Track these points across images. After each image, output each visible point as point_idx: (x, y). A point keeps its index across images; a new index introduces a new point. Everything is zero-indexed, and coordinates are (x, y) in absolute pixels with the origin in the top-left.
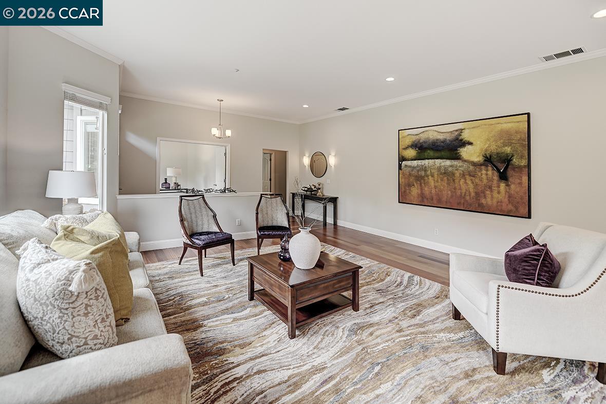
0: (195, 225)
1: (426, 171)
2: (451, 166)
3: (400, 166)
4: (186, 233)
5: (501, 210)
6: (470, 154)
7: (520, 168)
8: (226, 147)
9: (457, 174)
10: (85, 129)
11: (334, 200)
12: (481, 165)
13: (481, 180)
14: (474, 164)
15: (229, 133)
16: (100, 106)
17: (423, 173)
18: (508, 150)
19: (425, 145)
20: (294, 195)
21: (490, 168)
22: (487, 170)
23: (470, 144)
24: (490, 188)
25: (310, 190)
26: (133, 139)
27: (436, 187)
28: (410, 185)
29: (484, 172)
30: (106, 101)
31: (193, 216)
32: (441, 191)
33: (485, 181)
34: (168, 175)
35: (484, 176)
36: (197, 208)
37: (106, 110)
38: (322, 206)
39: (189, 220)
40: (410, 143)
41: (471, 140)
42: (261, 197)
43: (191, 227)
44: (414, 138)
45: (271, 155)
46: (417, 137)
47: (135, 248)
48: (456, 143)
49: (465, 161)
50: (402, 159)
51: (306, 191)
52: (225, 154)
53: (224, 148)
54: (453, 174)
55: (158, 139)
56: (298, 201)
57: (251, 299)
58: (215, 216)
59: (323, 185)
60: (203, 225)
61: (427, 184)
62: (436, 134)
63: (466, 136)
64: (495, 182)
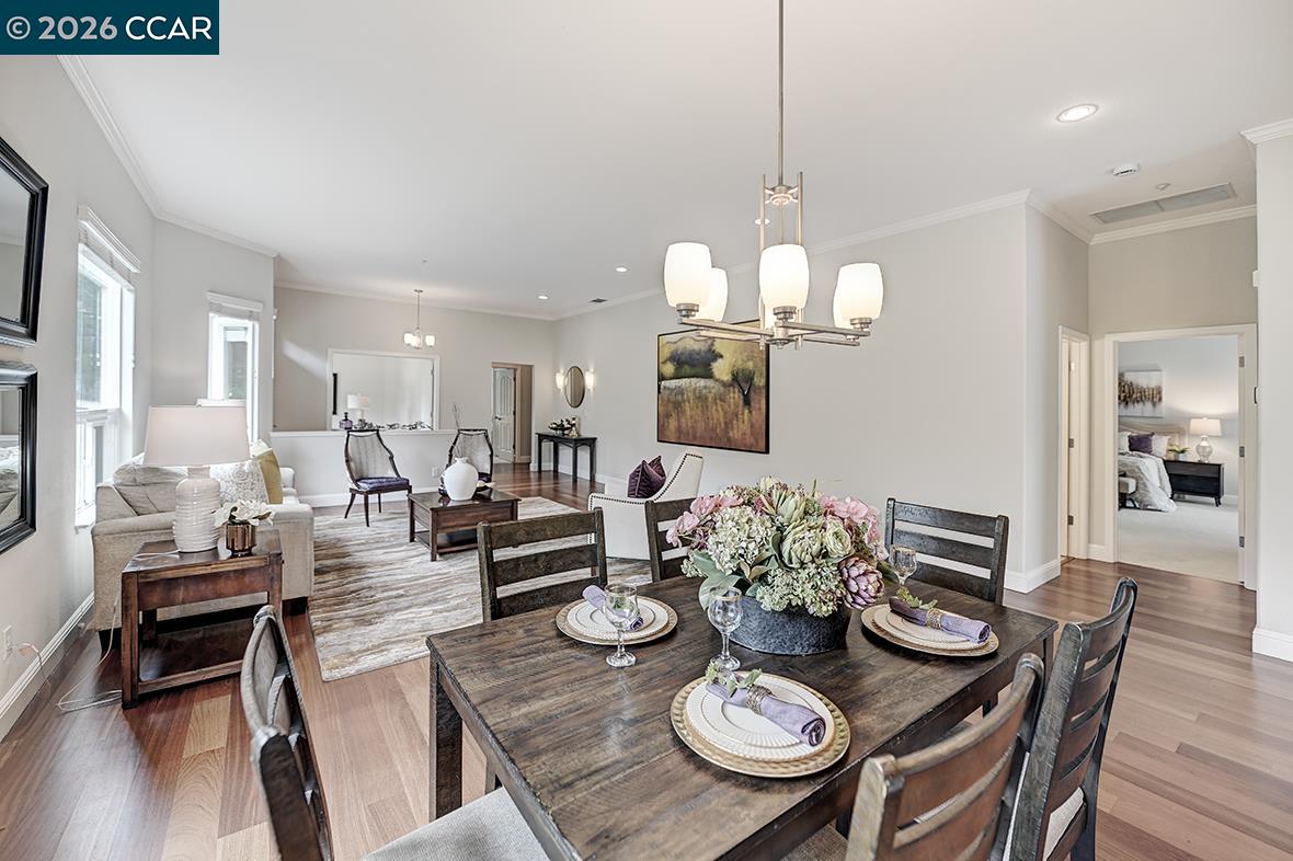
0: (364, 467)
1: (683, 395)
2: (705, 387)
3: (659, 386)
4: (352, 477)
5: (745, 446)
6: (722, 370)
7: (759, 388)
8: (433, 360)
9: (710, 397)
10: (225, 338)
11: (591, 443)
12: (730, 385)
13: (729, 406)
14: (724, 384)
15: (430, 340)
16: (250, 316)
17: (680, 398)
18: (750, 365)
19: (683, 358)
20: (541, 437)
21: (736, 390)
22: (734, 392)
23: (721, 356)
24: (737, 416)
25: (561, 427)
26: (294, 352)
27: (691, 417)
28: (668, 416)
29: (732, 395)
30: (257, 308)
31: (363, 456)
32: (696, 422)
33: (733, 407)
34: (350, 406)
35: (732, 401)
36: (369, 446)
37: (258, 320)
38: (571, 451)
39: (358, 461)
40: (668, 355)
41: (722, 353)
42: (459, 433)
43: (359, 471)
44: (673, 347)
45: (515, 370)
46: (675, 346)
47: (290, 483)
48: (709, 356)
49: (717, 380)
50: (661, 378)
51: (555, 429)
52: (432, 372)
53: (430, 362)
54: (707, 398)
55: (330, 350)
56: (548, 446)
57: (412, 540)
58: (391, 458)
59: (579, 419)
60: (375, 468)
61: (684, 412)
62: (692, 342)
63: (718, 347)
64: (741, 408)
